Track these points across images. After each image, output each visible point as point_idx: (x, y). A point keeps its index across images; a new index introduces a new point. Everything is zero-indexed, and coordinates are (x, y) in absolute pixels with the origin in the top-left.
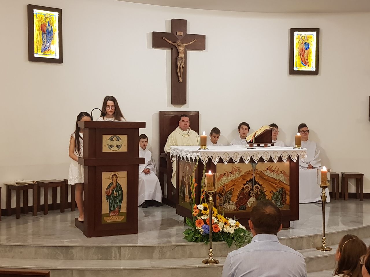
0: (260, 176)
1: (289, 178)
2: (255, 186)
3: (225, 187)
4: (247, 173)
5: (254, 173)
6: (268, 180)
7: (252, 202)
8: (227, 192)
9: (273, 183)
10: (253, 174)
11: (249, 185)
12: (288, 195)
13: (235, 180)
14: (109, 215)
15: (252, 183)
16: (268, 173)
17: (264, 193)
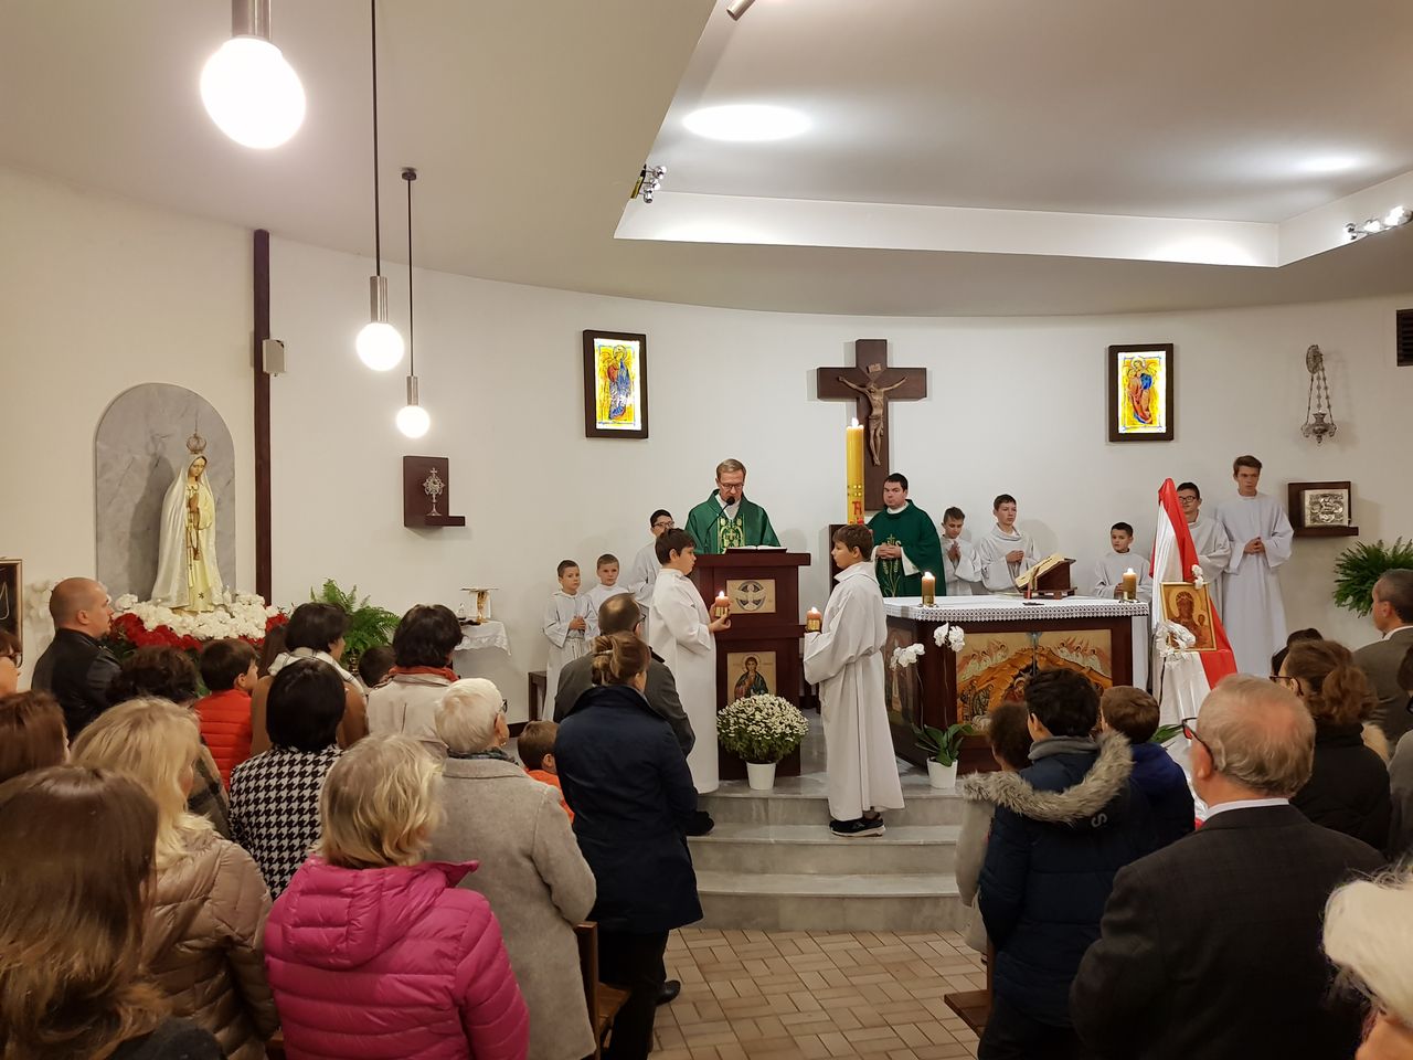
0: (1048, 660)
1: (1109, 663)
3: (975, 681)
4: (1020, 654)
5: (1036, 653)
8: (979, 691)
10: (1032, 656)
11: (1026, 679)
13: (995, 669)
16: (1064, 654)
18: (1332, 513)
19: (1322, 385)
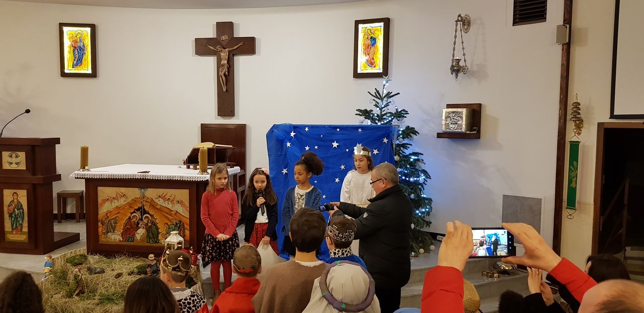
0: (150, 204)
1: (188, 209)
2: (145, 215)
3: (109, 214)
4: (135, 201)
5: (144, 201)
6: (161, 210)
7: (142, 234)
8: (111, 220)
9: (167, 214)
10: (142, 202)
11: (138, 215)
12: (187, 230)
13: (120, 207)
14: (11, 233)
15: (141, 212)
16: (160, 202)
17: (157, 225)
18: (457, 124)
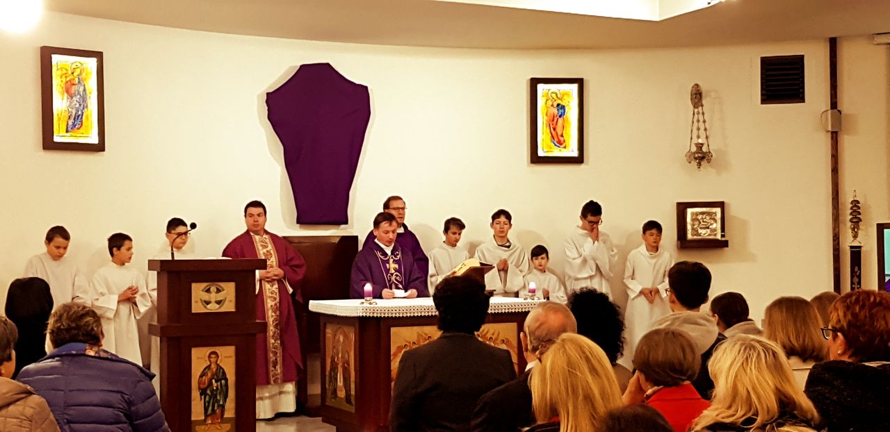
14: (203, 423)
19: (701, 120)
